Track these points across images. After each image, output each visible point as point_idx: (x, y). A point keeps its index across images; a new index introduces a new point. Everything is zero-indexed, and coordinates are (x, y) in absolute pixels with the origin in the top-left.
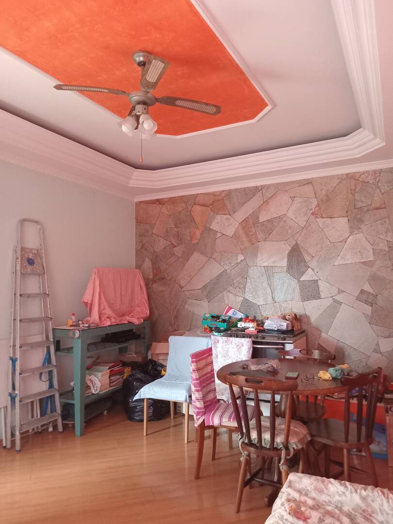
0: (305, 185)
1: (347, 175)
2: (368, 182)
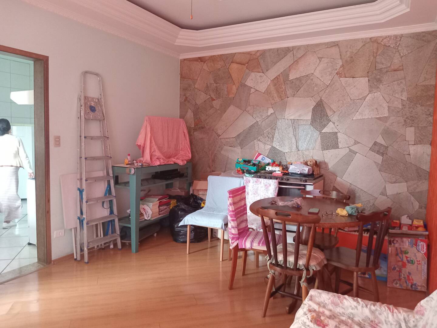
0: (332, 47)
1: (371, 39)
2: (389, 46)
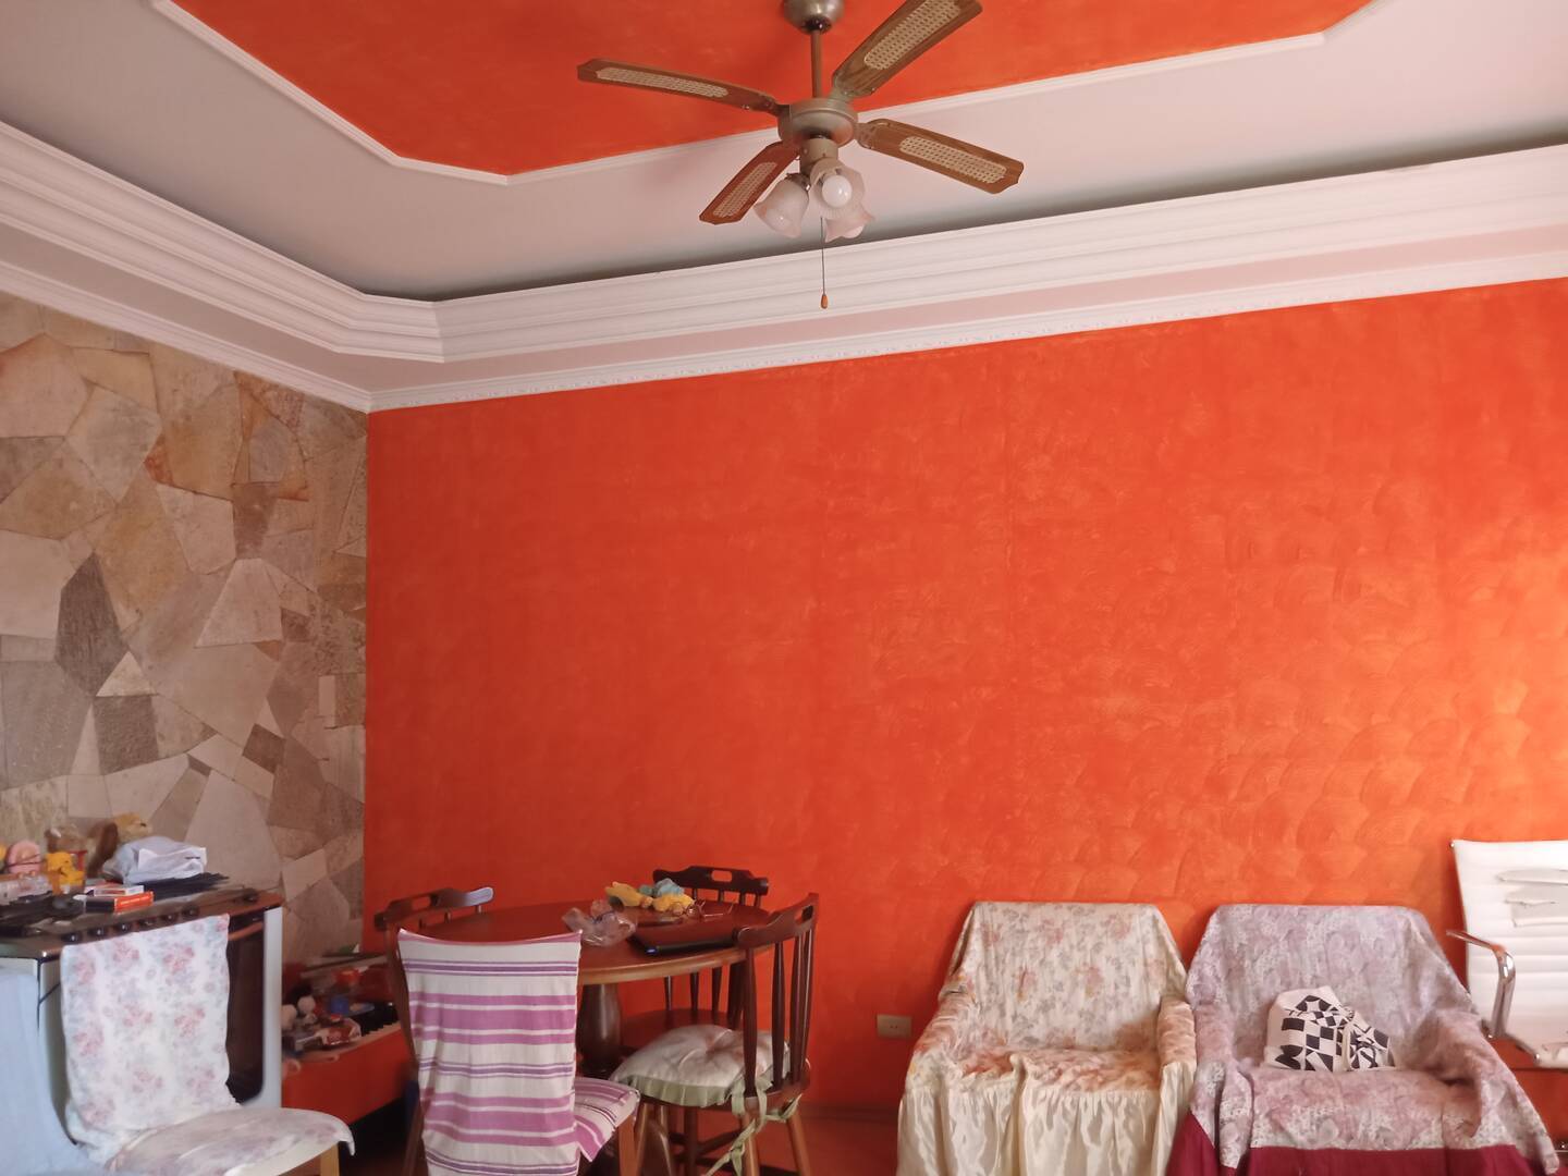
0: (128, 353)
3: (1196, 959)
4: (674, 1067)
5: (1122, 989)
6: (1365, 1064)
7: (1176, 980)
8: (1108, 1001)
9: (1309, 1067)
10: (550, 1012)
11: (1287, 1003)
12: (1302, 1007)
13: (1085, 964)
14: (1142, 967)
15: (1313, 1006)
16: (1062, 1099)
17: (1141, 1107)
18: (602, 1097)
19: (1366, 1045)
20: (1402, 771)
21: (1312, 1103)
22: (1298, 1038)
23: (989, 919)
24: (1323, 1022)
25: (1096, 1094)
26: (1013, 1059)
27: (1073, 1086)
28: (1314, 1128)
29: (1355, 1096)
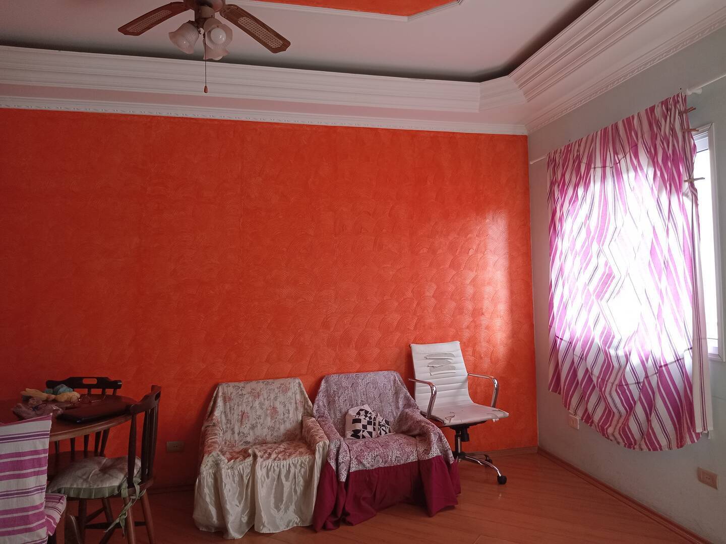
3: (317, 399)
4: (86, 480)
5: (286, 415)
6: (383, 433)
7: (308, 408)
8: (280, 421)
9: (364, 437)
10: (33, 459)
11: (353, 412)
12: (358, 414)
13: (270, 406)
14: (295, 405)
15: (362, 413)
16: (273, 464)
17: (306, 463)
18: (53, 502)
19: (383, 426)
20: (394, 318)
21: (371, 451)
22: (359, 426)
23: (226, 390)
24: (368, 419)
25: (288, 461)
26: (250, 451)
27: (277, 459)
28: (373, 460)
29: (385, 445)
